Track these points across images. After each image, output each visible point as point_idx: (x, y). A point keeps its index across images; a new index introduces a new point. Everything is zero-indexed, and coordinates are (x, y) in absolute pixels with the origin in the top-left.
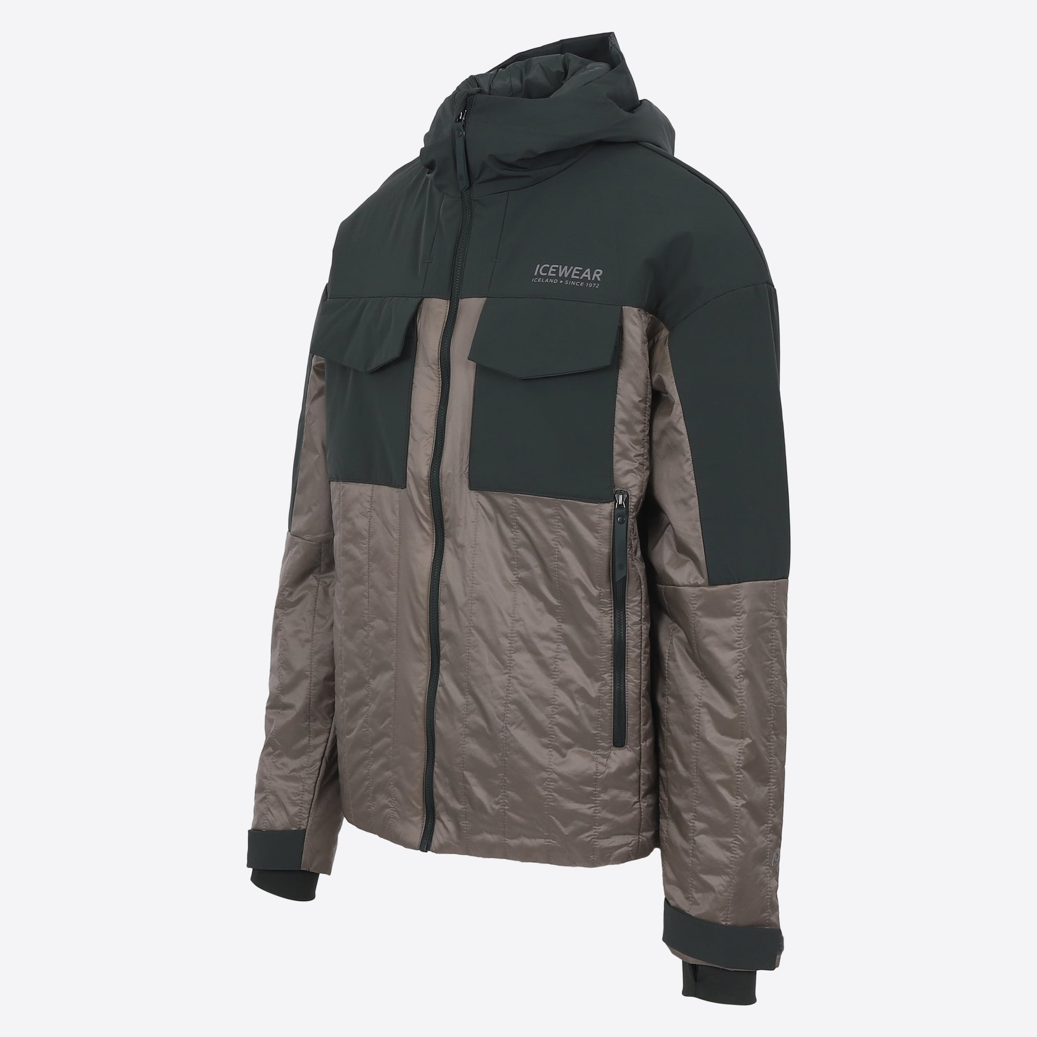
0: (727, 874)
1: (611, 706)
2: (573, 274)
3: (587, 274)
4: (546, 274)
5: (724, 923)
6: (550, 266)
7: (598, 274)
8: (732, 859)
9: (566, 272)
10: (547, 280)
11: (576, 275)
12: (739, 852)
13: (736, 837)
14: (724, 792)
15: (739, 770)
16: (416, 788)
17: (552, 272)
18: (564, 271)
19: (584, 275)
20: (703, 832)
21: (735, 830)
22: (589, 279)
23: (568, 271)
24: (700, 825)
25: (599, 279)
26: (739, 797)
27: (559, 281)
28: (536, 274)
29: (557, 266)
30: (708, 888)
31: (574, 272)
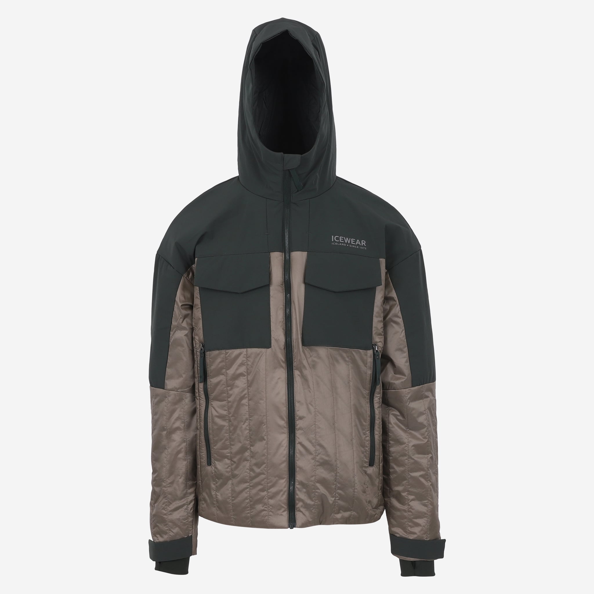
0: (426, 517)
1: (369, 447)
2: (352, 242)
3: (358, 242)
4: (338, 241)
5: (426, 540)
6: (339, 237)
7: (364, 243)
8: (427, 510)
9: (348, 240)
10: (340, 244)
11: (353, 242)
12: (430, 506)
13: (428, 499)
14: (422, 480)
15: (428, 469)
17: (341, 240)
18: (347, 240)
19: (357, 243)
20: (413, 500)
21: (428, 497)
22: (360, 245)
23: (349, 240)
24: (411, 497)
25: (365, 245)
26: (428, 481)
27: (346, 245)
28: (333, 241)
29: (343, 237)
30: (417, 525)
31: (352, 241)
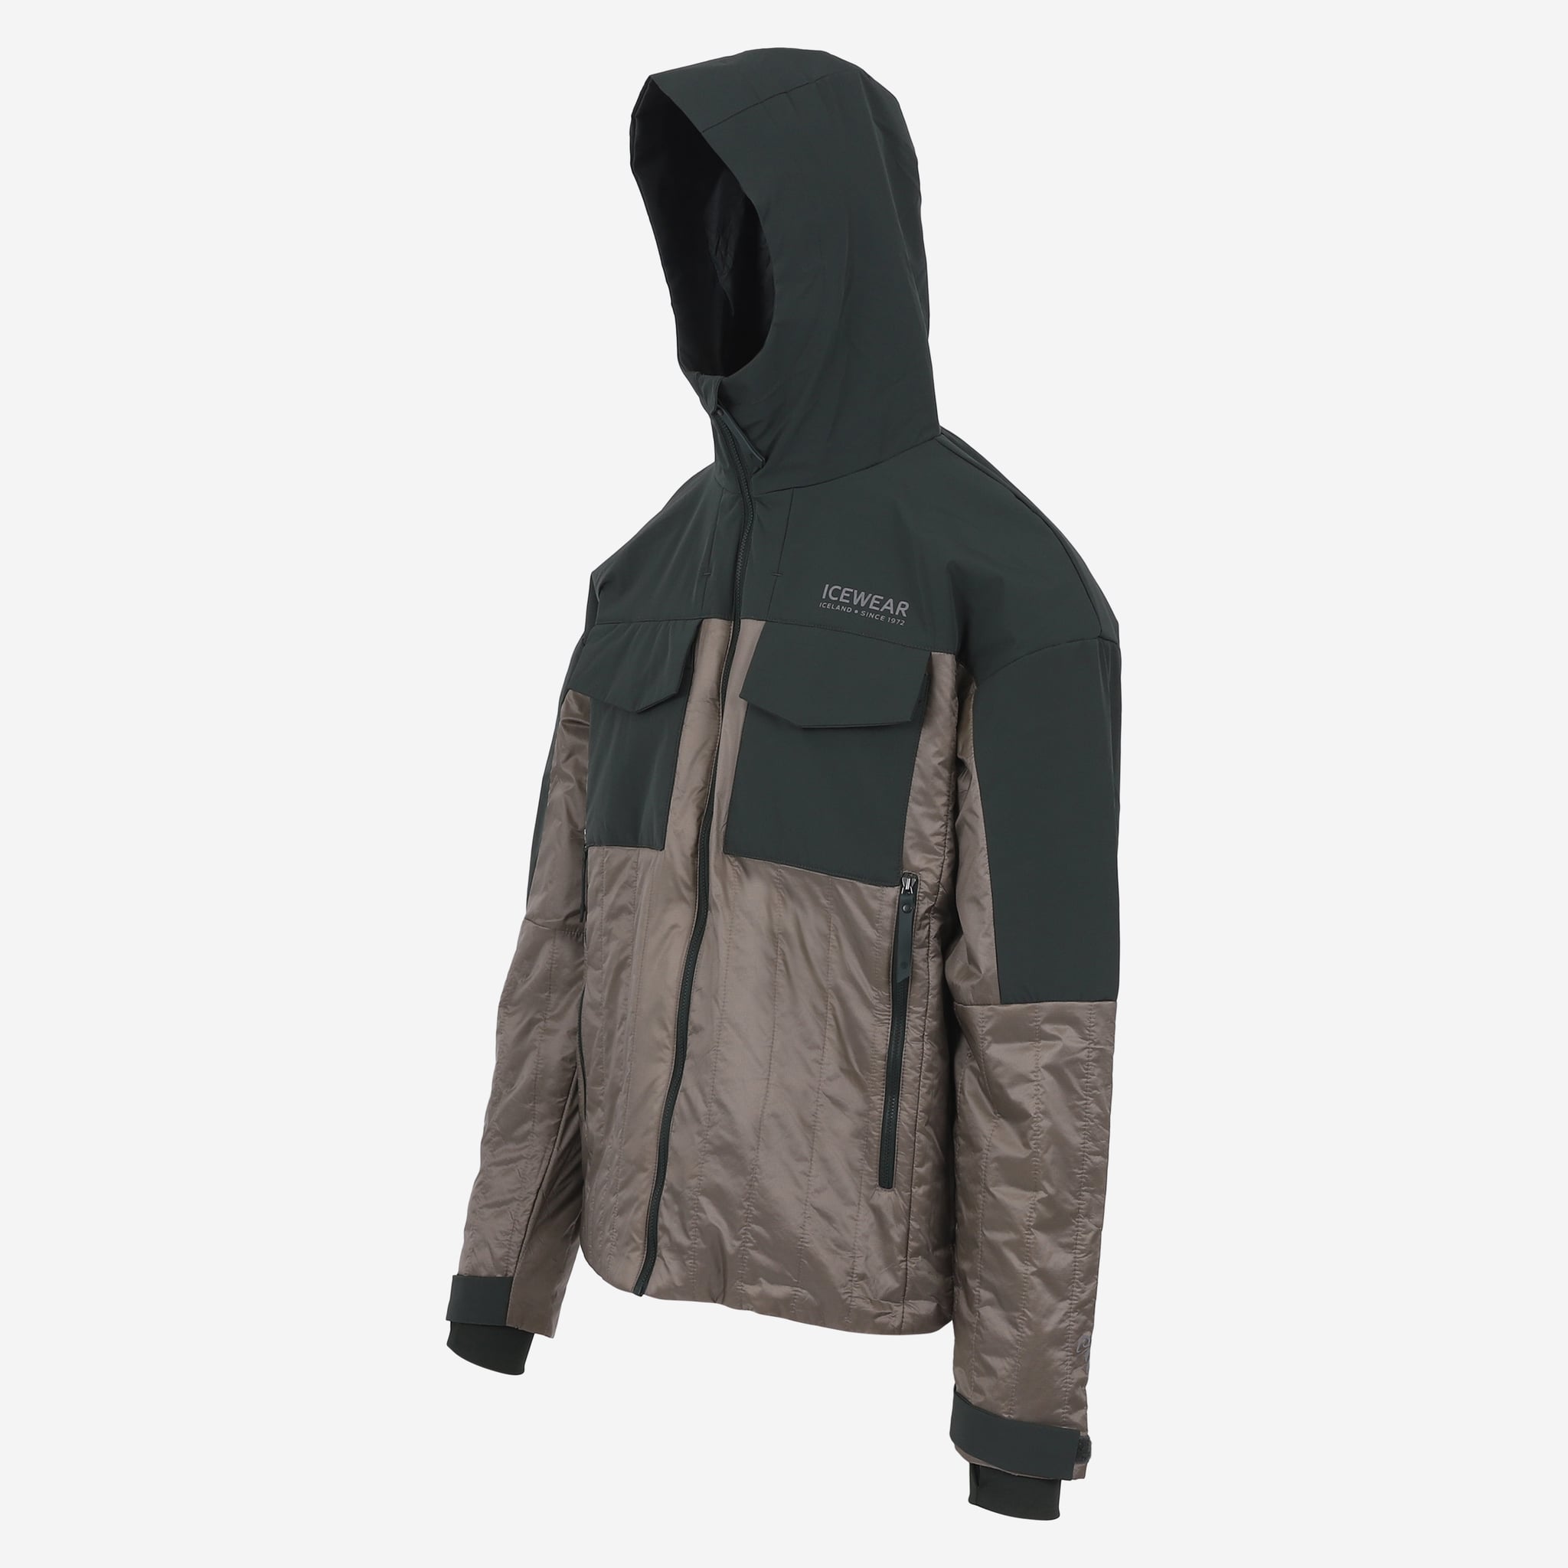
0: (1012, 1356)
1: (878, 1136)
2: (872, 604)
3: (889, 605)
4: (836, 599)
5: (1006, 1416)
6: (842, 589)
7: (903, 608)
8: (1018, 1337)
9: (863, 600)
10: (838, 608)
11: (875, 605)
12: (1026, 1330)
13: (1023, 1311)
14: (1011, 1256)
15: (1030, 1230)
16: (638, 1217)
17: (845, 598)
18: (861, 599)
19: (885, 607)
20: (989, 1303)
21: (1022, 1303)
22: (892, 612)
23: (865, 599)
24: (986, 1295)
25: (905, 615)
26: (1029, 1263)
27: (853, 611)
28: (824, 597)
29: (852, 590)
30: (990, 1371)
31: (873, 601)
